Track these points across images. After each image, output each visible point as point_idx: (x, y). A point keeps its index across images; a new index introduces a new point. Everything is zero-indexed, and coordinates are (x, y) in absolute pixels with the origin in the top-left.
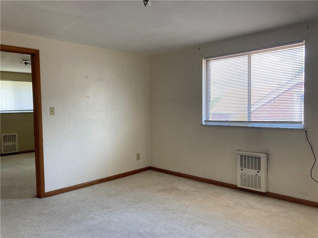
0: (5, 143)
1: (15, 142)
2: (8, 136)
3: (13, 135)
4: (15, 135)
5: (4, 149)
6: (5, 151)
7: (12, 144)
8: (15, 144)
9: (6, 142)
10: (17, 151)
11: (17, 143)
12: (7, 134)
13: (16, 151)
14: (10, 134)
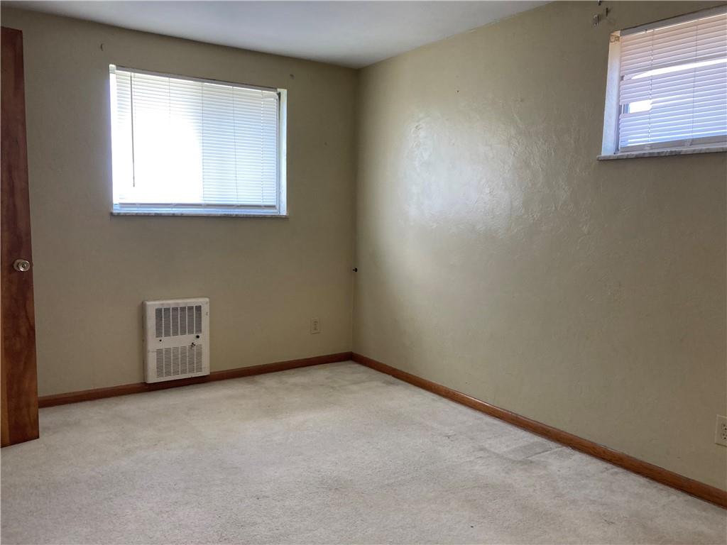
0: (163, 338)
1: (198, 337)
2: (175, 309)
3: (191, 308)
4: (199, 308)
5: (159, 360)
6: (160, 373)
7: (188, 345)
8: (197, 342)
9: (167, 334)
10: (205, 372)
11: (204, 341)
12: (171, 303)
13: (200, 369)
14: (181, 302)
